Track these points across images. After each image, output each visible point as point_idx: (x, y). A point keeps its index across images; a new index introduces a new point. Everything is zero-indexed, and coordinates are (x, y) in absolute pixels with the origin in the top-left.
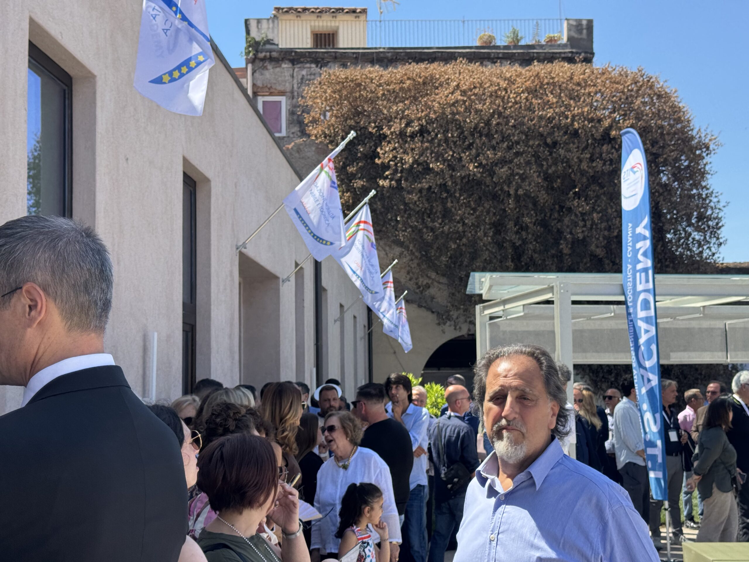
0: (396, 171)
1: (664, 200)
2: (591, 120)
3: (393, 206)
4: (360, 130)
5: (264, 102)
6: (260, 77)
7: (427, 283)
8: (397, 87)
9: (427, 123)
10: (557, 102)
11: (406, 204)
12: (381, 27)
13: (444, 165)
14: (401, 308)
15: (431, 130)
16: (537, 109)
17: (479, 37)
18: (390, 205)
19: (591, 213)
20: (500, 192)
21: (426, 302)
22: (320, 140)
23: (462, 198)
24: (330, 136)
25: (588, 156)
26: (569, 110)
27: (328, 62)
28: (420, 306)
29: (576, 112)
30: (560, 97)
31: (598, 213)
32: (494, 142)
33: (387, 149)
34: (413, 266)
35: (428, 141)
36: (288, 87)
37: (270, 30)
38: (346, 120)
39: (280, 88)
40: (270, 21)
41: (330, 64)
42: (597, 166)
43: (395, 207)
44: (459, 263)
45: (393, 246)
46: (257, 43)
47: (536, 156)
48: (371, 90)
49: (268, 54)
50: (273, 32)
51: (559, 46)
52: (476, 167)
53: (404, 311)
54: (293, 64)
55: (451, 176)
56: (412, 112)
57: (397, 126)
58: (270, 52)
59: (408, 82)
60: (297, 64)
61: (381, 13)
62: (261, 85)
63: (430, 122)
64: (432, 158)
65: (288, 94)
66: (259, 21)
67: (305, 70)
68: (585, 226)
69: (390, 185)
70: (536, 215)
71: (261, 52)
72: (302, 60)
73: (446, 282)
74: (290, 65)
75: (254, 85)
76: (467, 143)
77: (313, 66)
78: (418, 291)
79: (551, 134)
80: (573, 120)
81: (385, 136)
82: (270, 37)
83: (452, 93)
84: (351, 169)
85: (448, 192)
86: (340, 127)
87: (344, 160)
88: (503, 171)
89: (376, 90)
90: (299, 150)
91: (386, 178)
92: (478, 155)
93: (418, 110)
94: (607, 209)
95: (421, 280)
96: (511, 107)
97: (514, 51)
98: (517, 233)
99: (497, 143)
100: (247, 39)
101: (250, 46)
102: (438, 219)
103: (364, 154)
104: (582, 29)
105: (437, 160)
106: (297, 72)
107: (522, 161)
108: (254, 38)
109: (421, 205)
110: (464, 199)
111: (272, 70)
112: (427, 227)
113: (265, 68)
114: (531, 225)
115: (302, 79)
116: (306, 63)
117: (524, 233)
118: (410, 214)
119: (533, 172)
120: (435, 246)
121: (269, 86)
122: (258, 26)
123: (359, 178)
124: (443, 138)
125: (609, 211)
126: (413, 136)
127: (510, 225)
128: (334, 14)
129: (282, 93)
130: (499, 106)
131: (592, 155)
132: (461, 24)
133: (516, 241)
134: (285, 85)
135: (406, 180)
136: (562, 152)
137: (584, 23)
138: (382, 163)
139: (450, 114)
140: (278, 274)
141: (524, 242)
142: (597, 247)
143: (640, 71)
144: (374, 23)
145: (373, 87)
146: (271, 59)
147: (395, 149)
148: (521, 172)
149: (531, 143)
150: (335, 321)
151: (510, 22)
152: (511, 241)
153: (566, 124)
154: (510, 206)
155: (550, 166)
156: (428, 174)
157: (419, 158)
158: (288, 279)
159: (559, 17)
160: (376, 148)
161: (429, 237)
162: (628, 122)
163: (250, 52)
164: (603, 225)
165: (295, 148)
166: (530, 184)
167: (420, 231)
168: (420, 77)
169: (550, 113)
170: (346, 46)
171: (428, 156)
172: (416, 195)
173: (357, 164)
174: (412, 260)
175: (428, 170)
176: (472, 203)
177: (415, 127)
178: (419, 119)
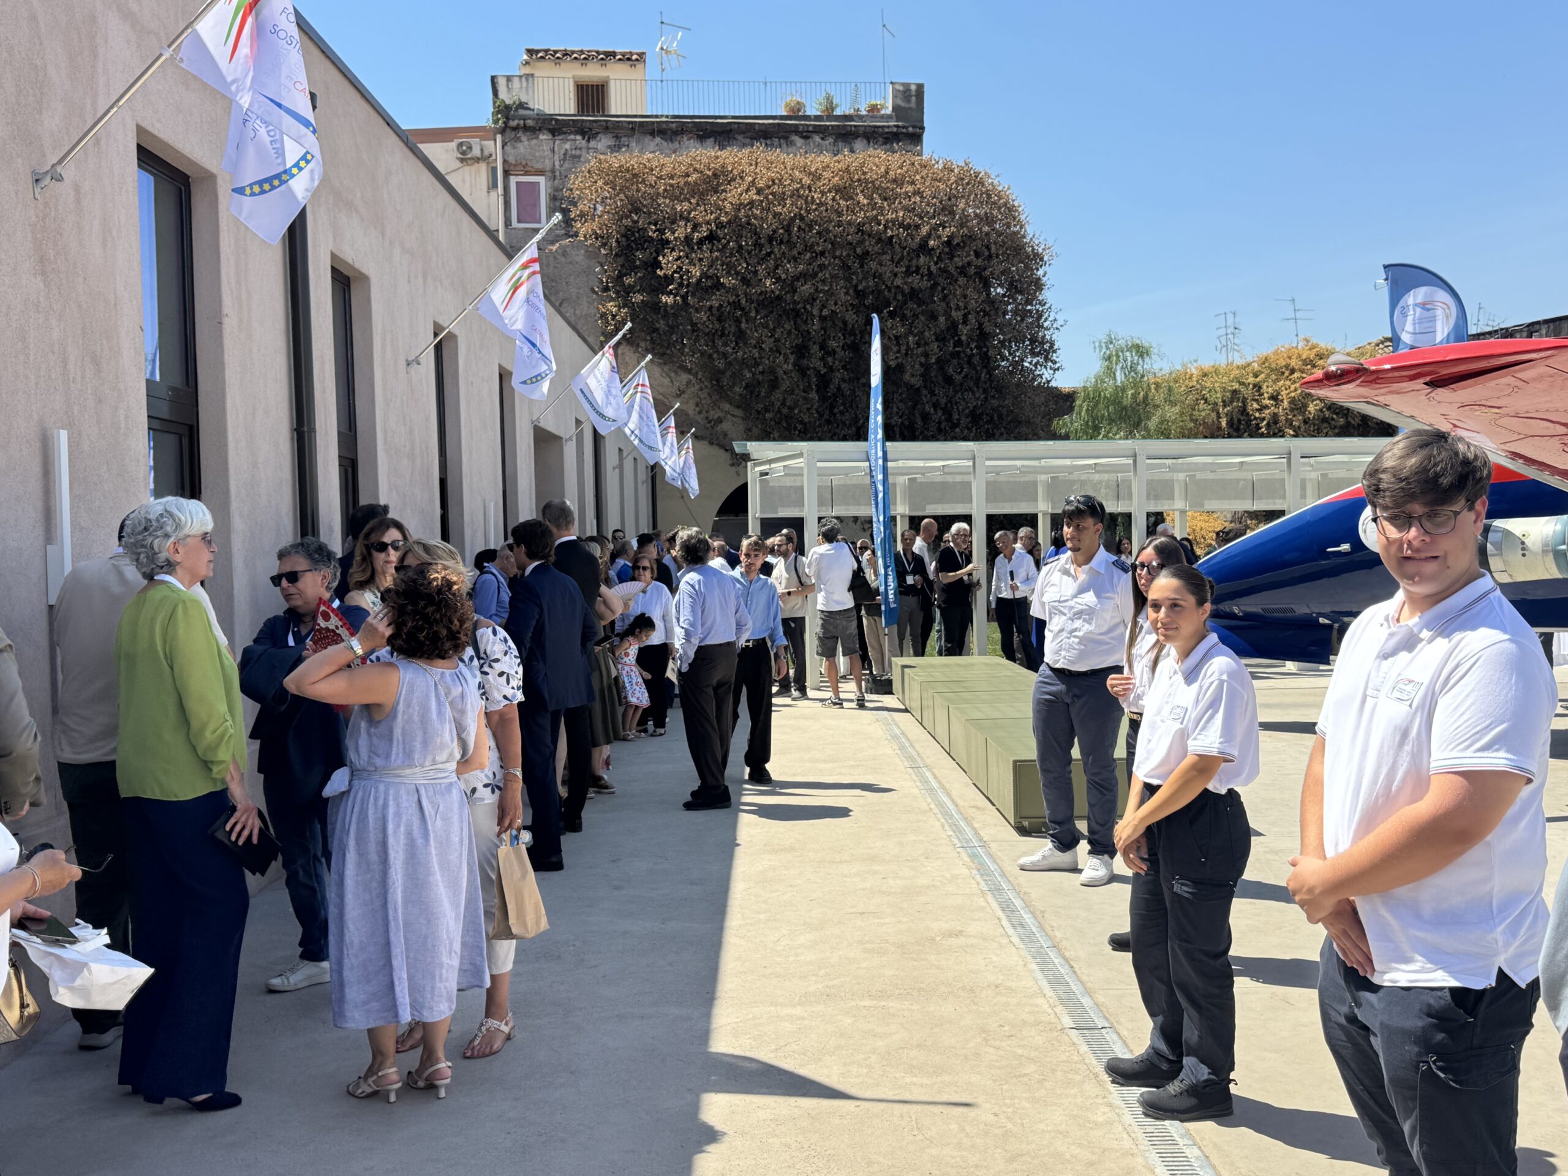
0: (681, 285)
1: (989, 321)
2: (907, 227)
3: (679, 325)
4: (638, 232)
5: (517, 183)
6: (513, 151)
7: (719, 417)
8: (682, 181)
9: (717, 228)
10: (868, 204)
11: (693, 325)
12: (662, 88)
13: (737, 280)
14: (688, 448)
15: (721, 236)
16: (845, 212)
17: (784, 103)
18: (675, 324)
19: (906, 336)
20: (803, 310)
21: (718, 439)
22: (590, 242)
23: (759, 317)
24: (602, 237)
25: (904, 269)
26: (882, 215)
27: (598, 133)
28: (711, 443)
29: (889, 217)
30: (872, 199)
31: (915, 336)
32: (795, 252)
33: (671, 259)
34: (702, 396)
35: (718, 250)
36: (548, 164)
37: (524, 90)
38: (621, 219)
39: (539, 166)
40: (524, 79)
41: (599, 136)
42: (913, 281)
43: (681, 327)
44: (756, 393)
45: (680, 372)
46: (508, 108)
47: (845, 267)
48: (651, 185)
49: (522, 122)
50: (527, 93)
51: (882, 117)
52: (774, 284)
53: (691, 451)
54: (554, 136)
55: (746, 294)
56: (698, 215)
57: (681, 231)
58: (524, 120)
59: (695, 176)
60: (559, 135)
61: (663, 70)
62: (513, 162)
63: (720, 226)
64: (723, 270)
65: (547, 173)
66: (509, 79)
67: (569, 143)
68: (899, 351)
69: (675, 301)
70: (845, 338)
71: (513, 120)
72: (564, 129)
73: (742, 415)
74: (550, 137)
75: (505, 161)
76: (764, 252)
77: (579, 137)
78: (709, 425)
79: (861, 242)
80: (886, 227)
81: (668, 242)
82: (524, 99)
83: (747, 191)
84: (628, 280)
85: (743, 309)
86: (614, 227)
87: (619, 268)
88: (806, 289)
89: (656, 183)
90: (564, 254)
91: (671, 293)
92: (777, 267)
93: (706, 211)
94: (924, 331)
95: (712, 413)
96: (816, 210)
97: (828, 123)
98: (822, 359)
99: (799, 253)
100: (494, 103)
101: (499, 112)
102: (731, 342)
103: (644, 261)
104: (911, 96)
105: (728, 273)
106: (559, 145)
107: (827, 276)
108: (503, 101)
109: (710, 326)
110: (760, 319)
111: (527, 143)
112: (718, 352)
113: (518, 140)
114: (838, 350)
115: (565, 154)
116: (570, 134)
117: (830, 360)
118: (698, 336)
119: (840, 288)
120: (728, 373)
121: (524, 163)
122: (508, 86)
123: (638, 292)
124: (736, 246)
125: (927, 334)
126: (701, 242)
127: (815, 348)
128: (603, 62)
129: (540, 173)
130: (801, 209)
131: (908, 267)
132: (762, 86)
133: (821, 368)
134: (544, 162)
135: (693, 295)
136: (873, 265)
137: (913, 88)
138: (665, 274)
139: (745, 217)
140: (562, 435)
141: (831, 369)
142: (913, 376)
143: (966, 164)
144: (653, 83)
145: (652, 179)
146: (526, 128)
147: (679, 258)
148: (826, 288)
149: (838, 253)
150: (614, 468)
151: (823, 85)
152: (815, 368)
153: (878, 231)
154: (815, 328)
155: (861, 282)
156: (718, 290)
157: (708, 270)
158: (570, 439)
159: (882, 81)
160: (658, 256)
161: (720, 364)
162: (948, 230)
163: (498, 120)
164: (920, 350)
165: (560, 251)
166: (836, 304)
167: (710, 356)
168: (710, 170)
169: (860, 217)
170: (619, 113)
171: (719, 269)
172: (706, 313)
173: (636, 274)
174: (701, 389)
175: (718, 286)
176: (770, 323)
177: (704, 231)
178: (708, 223)
